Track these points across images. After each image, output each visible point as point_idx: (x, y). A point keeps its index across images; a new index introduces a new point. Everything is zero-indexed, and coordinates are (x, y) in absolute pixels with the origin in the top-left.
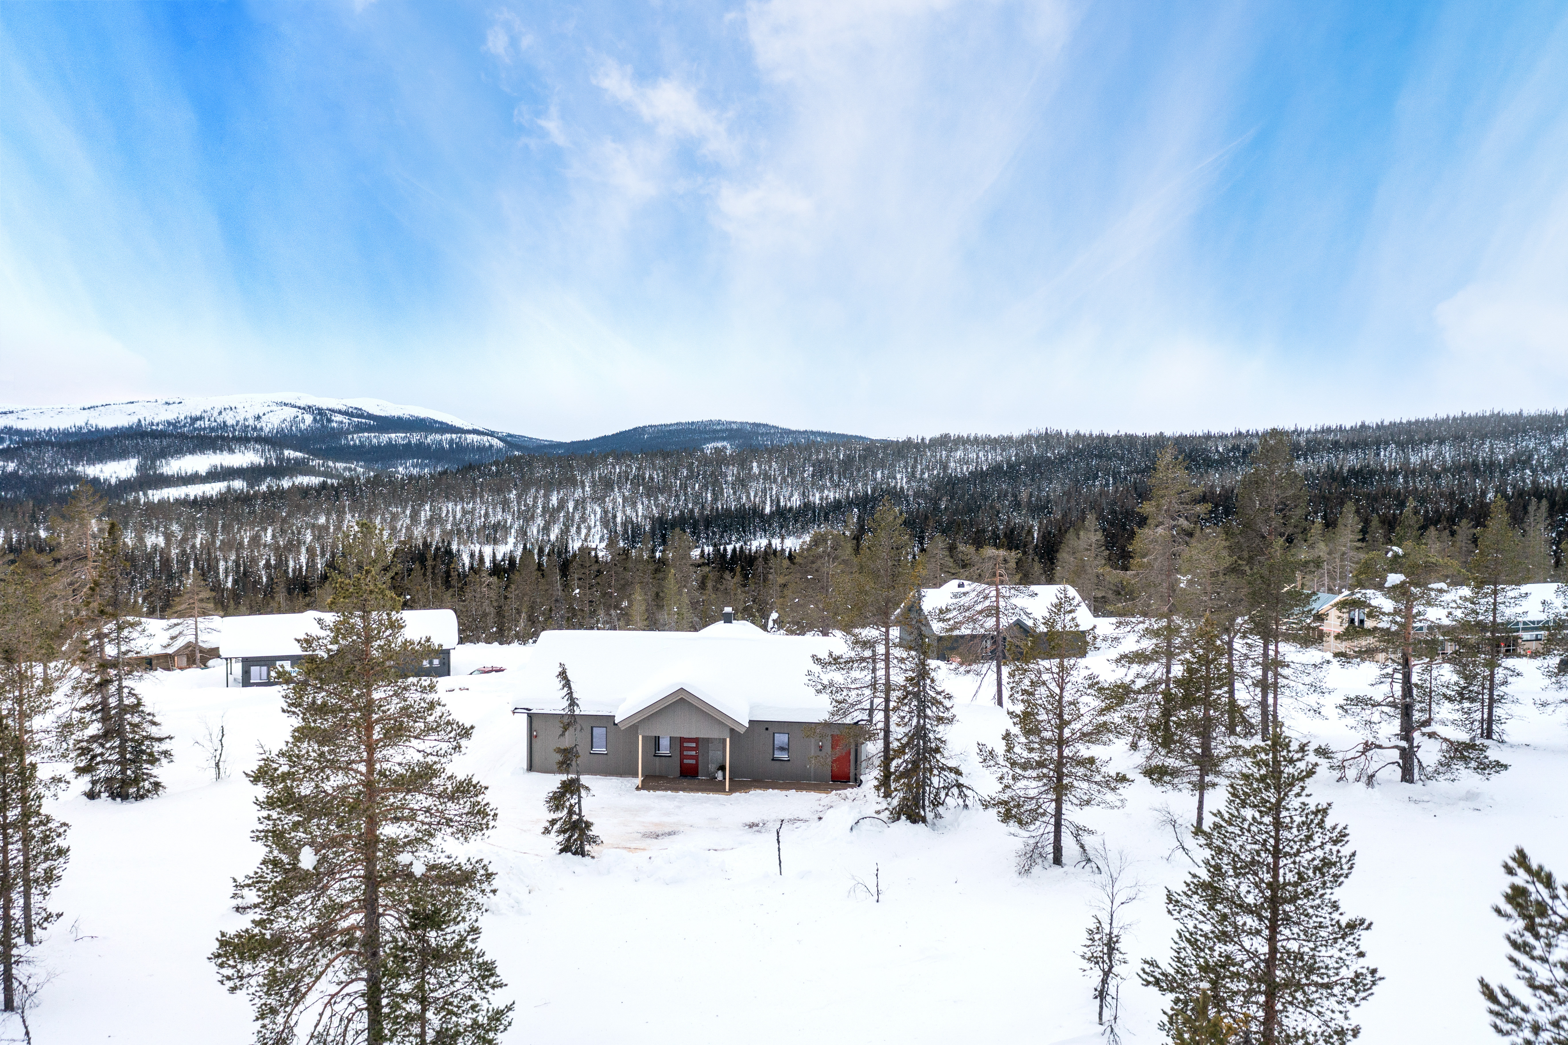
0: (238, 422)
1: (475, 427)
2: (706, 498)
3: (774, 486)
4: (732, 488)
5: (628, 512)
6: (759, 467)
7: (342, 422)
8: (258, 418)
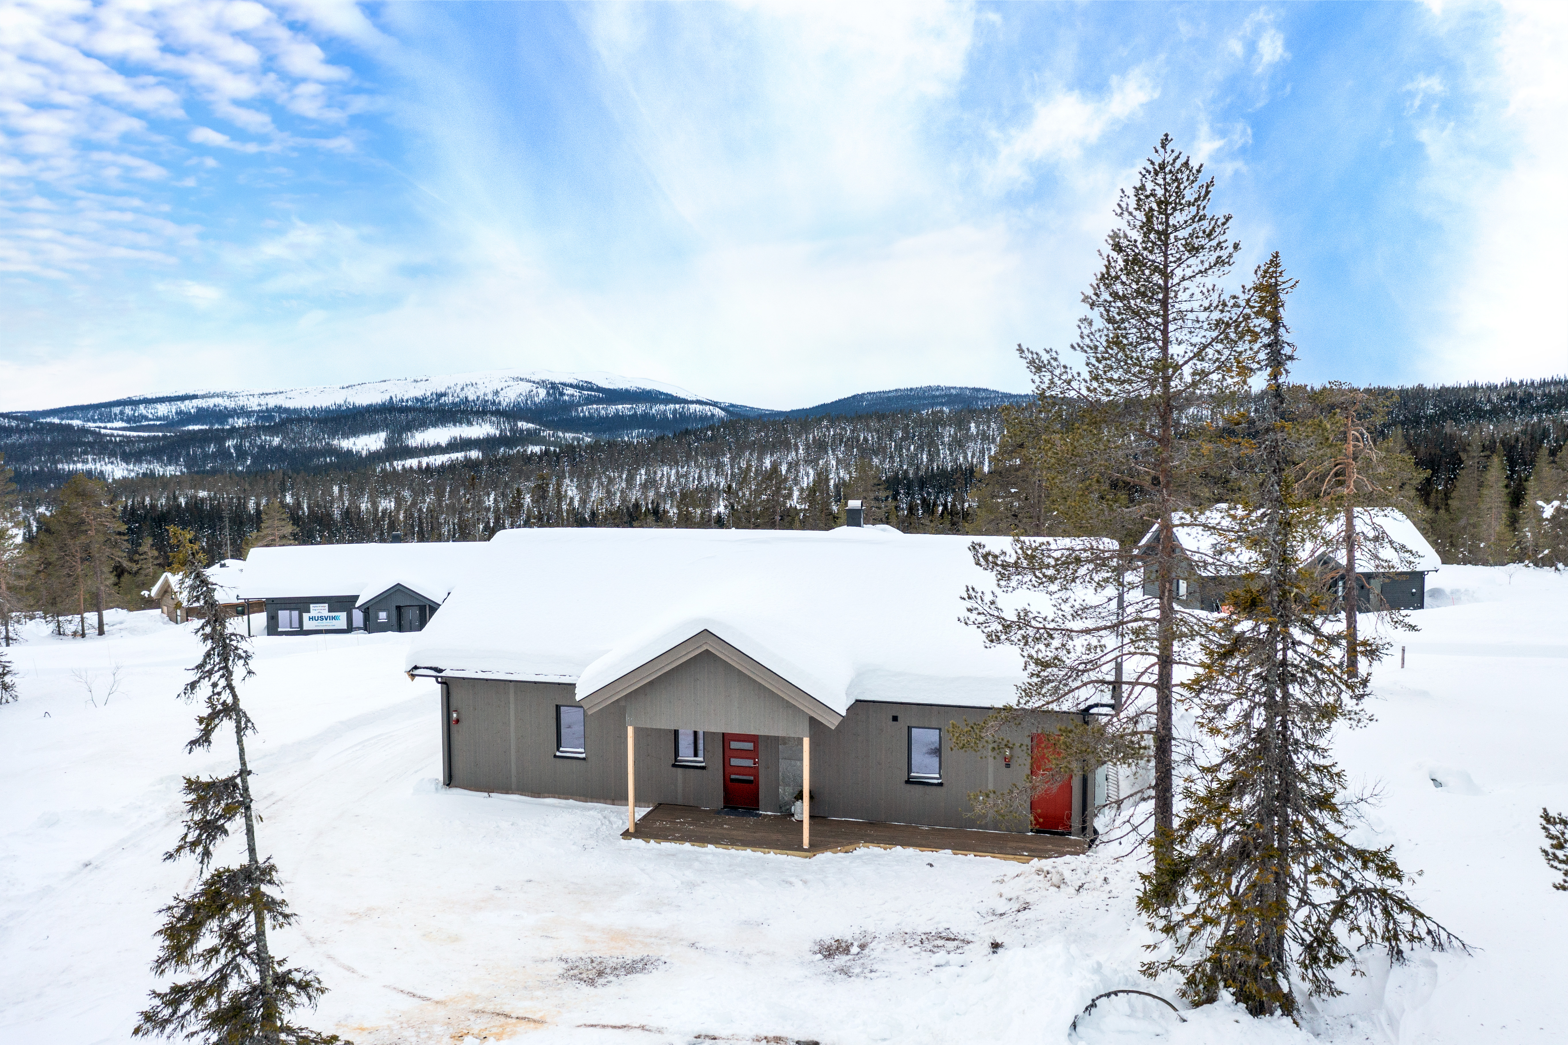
0: (478, 397)
1: (699, 398)
2: (922, 459)
3: (992, 446)
4: (949, 449)
5: (841, 475)
6: (977, 427)
7: (573, 395)
8: (496, 393)
